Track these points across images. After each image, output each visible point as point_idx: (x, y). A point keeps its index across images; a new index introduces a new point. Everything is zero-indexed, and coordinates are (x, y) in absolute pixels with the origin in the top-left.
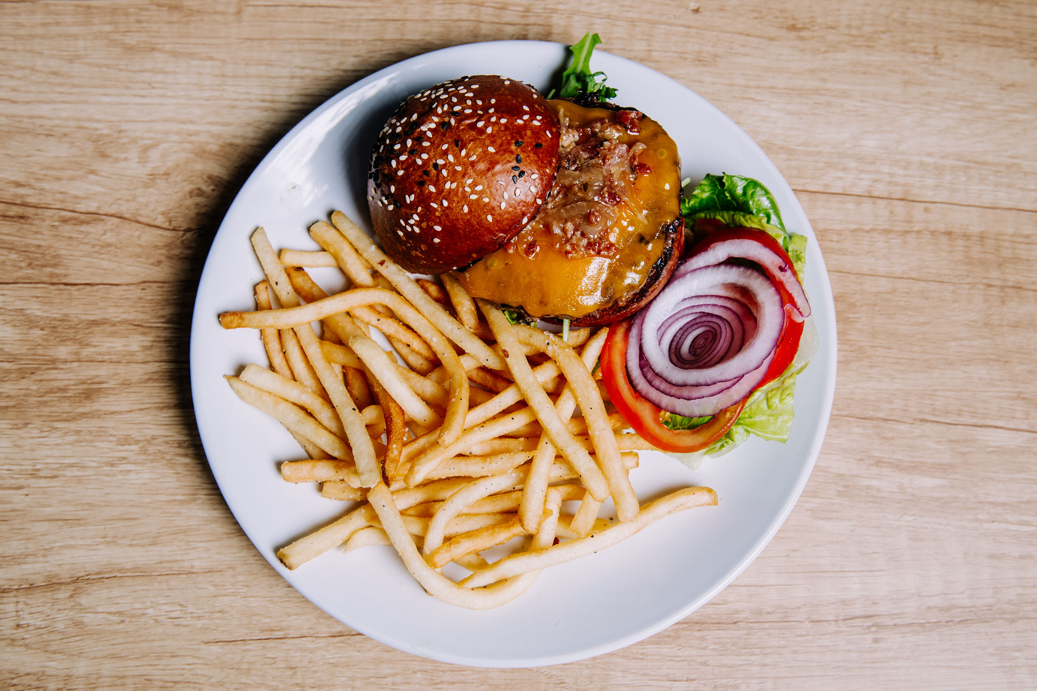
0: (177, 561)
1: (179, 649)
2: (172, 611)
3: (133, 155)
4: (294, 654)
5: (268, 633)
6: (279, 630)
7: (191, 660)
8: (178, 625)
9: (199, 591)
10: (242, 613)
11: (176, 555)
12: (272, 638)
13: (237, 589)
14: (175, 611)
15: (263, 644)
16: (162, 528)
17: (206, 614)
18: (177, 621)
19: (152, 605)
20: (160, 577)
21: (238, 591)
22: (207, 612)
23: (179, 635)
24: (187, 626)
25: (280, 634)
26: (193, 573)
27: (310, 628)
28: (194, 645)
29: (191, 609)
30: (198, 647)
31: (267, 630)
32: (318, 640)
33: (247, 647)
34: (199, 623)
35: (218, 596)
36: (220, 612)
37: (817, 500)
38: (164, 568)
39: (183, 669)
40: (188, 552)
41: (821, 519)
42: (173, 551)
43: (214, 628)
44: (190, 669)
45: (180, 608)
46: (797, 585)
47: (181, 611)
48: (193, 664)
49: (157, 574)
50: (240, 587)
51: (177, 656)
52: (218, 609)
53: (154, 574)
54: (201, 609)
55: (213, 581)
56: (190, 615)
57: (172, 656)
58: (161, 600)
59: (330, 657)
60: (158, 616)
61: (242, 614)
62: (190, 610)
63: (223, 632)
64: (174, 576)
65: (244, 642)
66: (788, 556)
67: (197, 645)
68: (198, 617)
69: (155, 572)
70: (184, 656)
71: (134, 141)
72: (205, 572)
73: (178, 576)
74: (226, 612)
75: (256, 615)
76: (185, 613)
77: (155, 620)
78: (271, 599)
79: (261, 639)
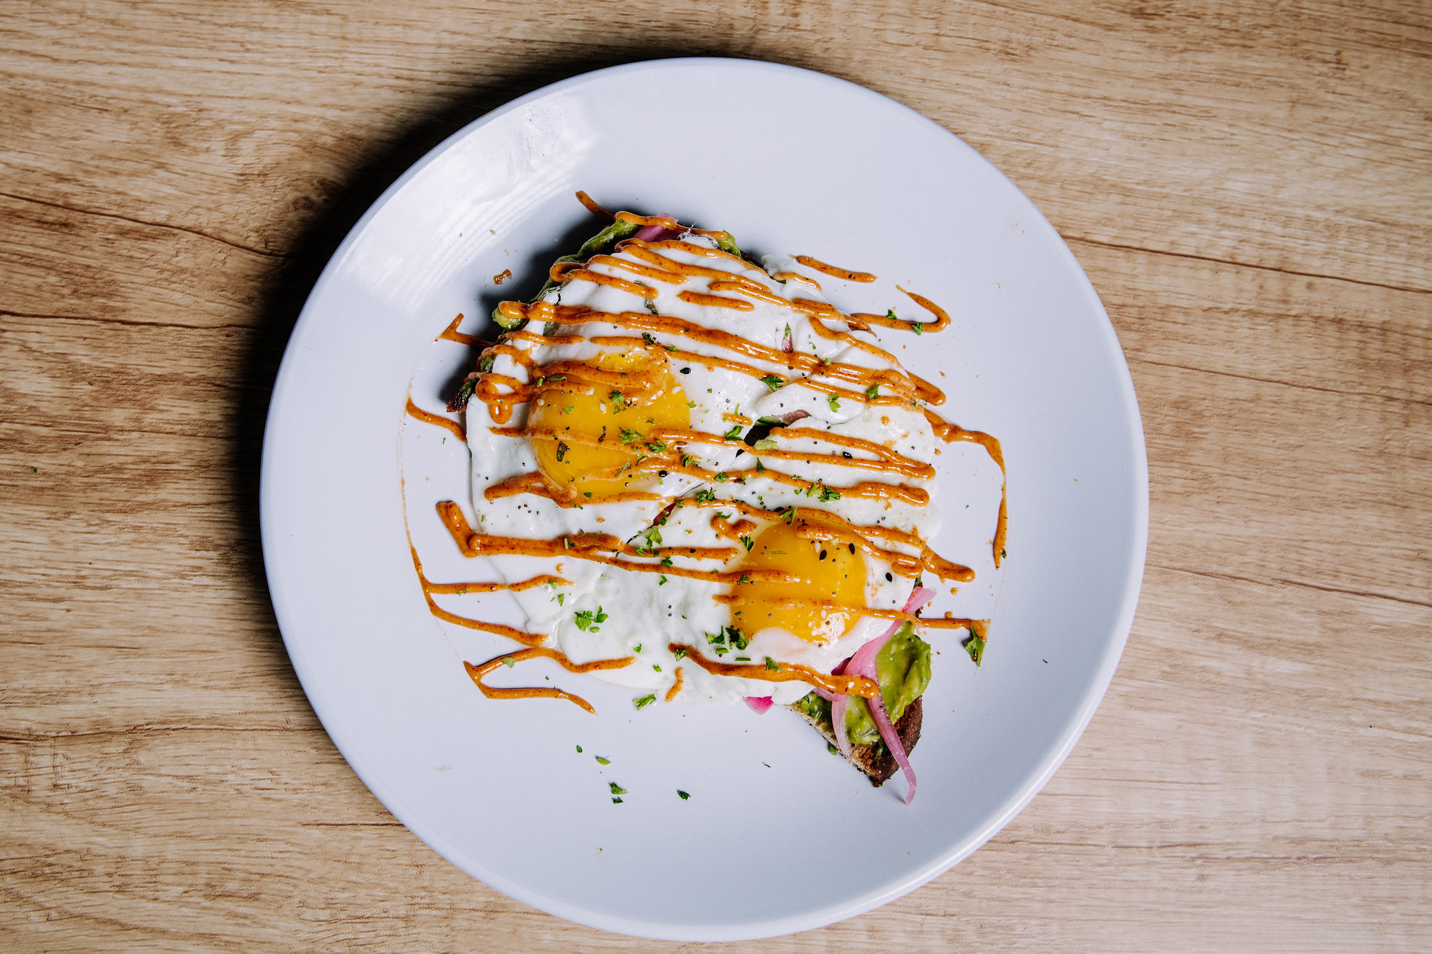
0: (266, 712)
1: (269, 830)
2: (259, 780)
3: (218, 145)
4: (422, 848)
7: (283, 847)
8: (268, 799)
9: (297, 755)
10: (354, 787)
11: (265, 704)
14: (264, 779)
15: (379, 831)
16: (248, 666)
17: (305, 787)
18: (266, 794)
19: (235, 769)
20: (244, 733)
22: (306, 784)
23: (268, 812)
24: (279, 800)
26: (288, 730)
28: (288, 826)
29: (285, 778)
30: (293, 829)
33: (359, 834)
34: (296, 798)
35: (322, 763)
36: (324, 784)
37: (1133, 683)
38: (249, 720)
39: (272, 858)
40: (283, 701)
41: (1137, 708)
42: (261, 699)
43: (315, 805)
44: (282, 859)
45: (271, 776)
46: (1099, 796)
47: (272, 780)
48: (287, 852)
49: (240, 728)
51: (266, 840)
52: (321, 780)
53: (236, 728)
54: (299, 779)
55: (314, 743)
56: (284, 786)
57: (259, 840)
58: (246, 764)
60: (242, 785)
61: (353, 790)
62: (284, 780)
63: (327, 811)
64: (264, 733)
65: (355, 827)
66: (1089, 756)
67: (292, 826)
68: (294, 790)
69: (237, 725)
70: (275, 840)
71: (219, 124)
72: (305, 730)
73: (268, 733)
74: (332, 785)
76: (278, 783)
77: (238, 789)
79: (377, 825)
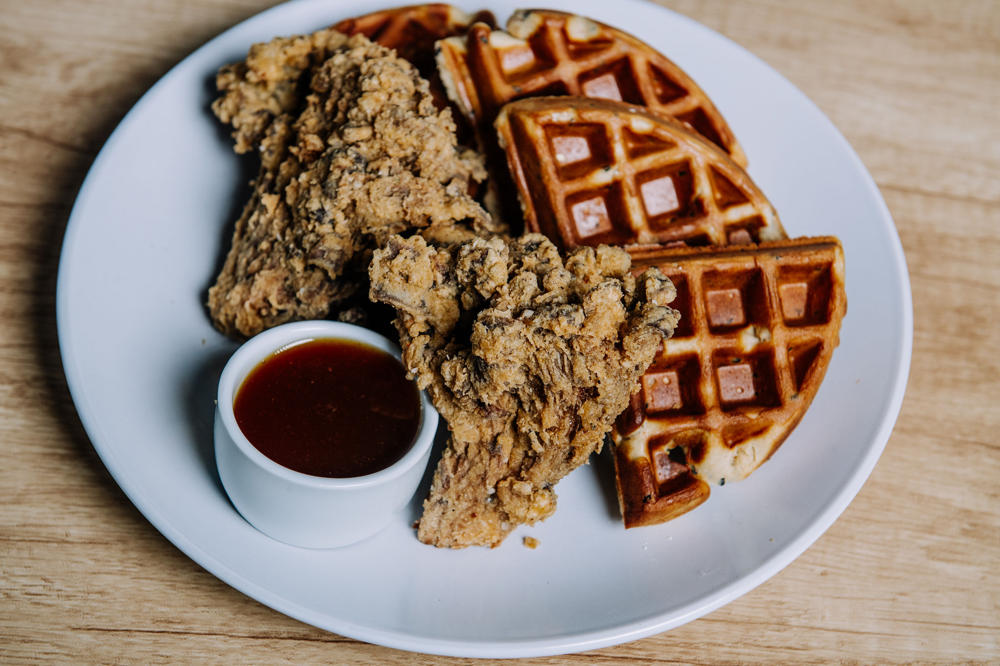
0: (47, 526)
1: (36, 633)
2: (30, 586)
3: (54, 71)
4: (198, 655)
5: (163, 624)
6: (180, 623)
7: (49, 648)
8: (39, 604)
9: (73, 565)
10: (131, 597)
11: (47, 518)
12: (168, 632)
13: (125, 567)
14: (36, 586)
15: (154, 638)
16: (32, 485)
17: (79, 594)
18: (37, 599)
19: (6, 575)
20: (20, 544)
21: (127, 569)
22: (80, 591)
23: (37, 616)
24: (49, 605)
25: (180, 628)
26: (67, 542)
27: (224, 625)
28: (57, 629)
29: (58, 585)
30: (61, 633)
31: (161, 621)
32: (232, 640)
33: (132, 640)
34: (67, 604)
35: (99, 573)
36: (99, 593)
37: (935, 538)
38: (27, 532)
39: (36, 659)
40: (64, 516)
41: (939, 560)
42: (43, 513)
43: (88, 611)
44: (47, 660)
45: (43, 583)
46: (907, 636)
47: (44, 586)
48: (52, 653)
49: (17, 538)
50: (129, 565)
51: (32, 641)
52: (97, 589)
53: (12, 538)
54: (73, 587)
55: (93, 555)
56: (56, 593)
57: (23, 641)
58: (18, 571)
59: (248, 662)
60: (11, 590)
61: (130, 599)
62: (58, 587)
63: (100, 617)
64: (41, 544)
65: (129, 633)
66: (894, 600)
67: (61, 630)
68: (67, 596)
69: (14, 535)
70: (41, 642)
71: (57, 56)
72: (85, 543)
73: (45, 544)
74: (108, 594)
75: (148, 601)
76: (50, 590)
77: (7, 594)
78: (173, 583)
79: (152, 632)
